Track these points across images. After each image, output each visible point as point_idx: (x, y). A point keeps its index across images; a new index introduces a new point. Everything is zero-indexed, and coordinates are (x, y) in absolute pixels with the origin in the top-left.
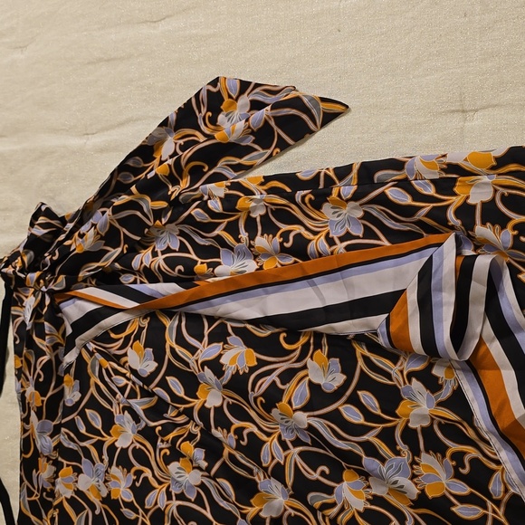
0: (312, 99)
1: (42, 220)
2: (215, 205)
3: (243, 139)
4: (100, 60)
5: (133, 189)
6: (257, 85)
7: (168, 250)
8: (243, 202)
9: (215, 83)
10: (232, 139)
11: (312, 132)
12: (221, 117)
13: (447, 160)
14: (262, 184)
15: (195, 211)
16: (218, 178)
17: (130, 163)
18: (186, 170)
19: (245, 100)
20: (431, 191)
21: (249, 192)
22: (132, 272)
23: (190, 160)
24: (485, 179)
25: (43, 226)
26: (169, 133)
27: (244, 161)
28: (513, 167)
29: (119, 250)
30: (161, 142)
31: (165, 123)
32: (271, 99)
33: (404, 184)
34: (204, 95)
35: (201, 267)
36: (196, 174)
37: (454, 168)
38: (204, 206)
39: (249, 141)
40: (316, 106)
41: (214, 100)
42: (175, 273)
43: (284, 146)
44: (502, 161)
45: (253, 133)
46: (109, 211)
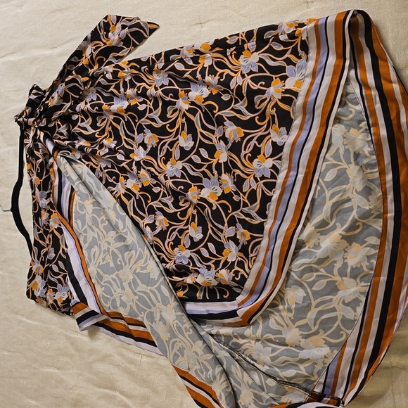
0: (144, 23)
1: (34, 91)
2: (109, 76)
3: (118, 44)
4: (57, 10)
5: (74, 72)
6: (124, 18)
7: (92, 101)
8: (121, 74)
9: (106, 18)
10: (113, 44)
11: (146, 38)
12: (110, 34)
13: (195, 48)
14: (128, 65)
15: (101, 80)
16: (110, 63)
17: (73, 60)
18: (96, 61)
19: (119, 25)
20: (191, 63)
21: (122, 69)
22: (77, 113)
23: (97, 56)
24: (209, 55)
25: (35, 94)
26: (89, 44)
27: (120, 54)
28: (217, 49)
29: (70, 104)
30: (85, 48)
31: (86, 39)
32: (129, 24)
33: (181, 61)
34: (102, 24)
35: (105, 106)
36: (101, 63)
37: (197, 52)
38: (104, 77)
39: (121, 45)
40: (146, 26)
41: (106, 26)
42: (95, 111)
43: (135, 46)
44: (213, 47)
45: (122, 41)
46: (64, 84)
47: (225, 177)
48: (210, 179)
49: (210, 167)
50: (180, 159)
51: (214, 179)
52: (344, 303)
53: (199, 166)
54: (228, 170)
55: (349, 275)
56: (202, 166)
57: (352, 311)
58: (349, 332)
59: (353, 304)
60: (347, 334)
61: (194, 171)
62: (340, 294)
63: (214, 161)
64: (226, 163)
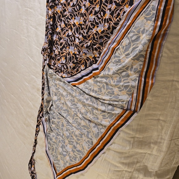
47: (106, 24)
48: (101, 24)
49: (102, 20)
50: (94, 15)
51: (103, 24)
52: (132, 80)
53: (99, 19)
54: (108, 22)
55: (133, 71)
56: (100, 18)
57: (134, 83)
58: (134, 89)
59: (135, 80)
60: (133, 90)
61: (97, 20)
62: (130, 77)
63: (104, 18)
64: (107, 19)
